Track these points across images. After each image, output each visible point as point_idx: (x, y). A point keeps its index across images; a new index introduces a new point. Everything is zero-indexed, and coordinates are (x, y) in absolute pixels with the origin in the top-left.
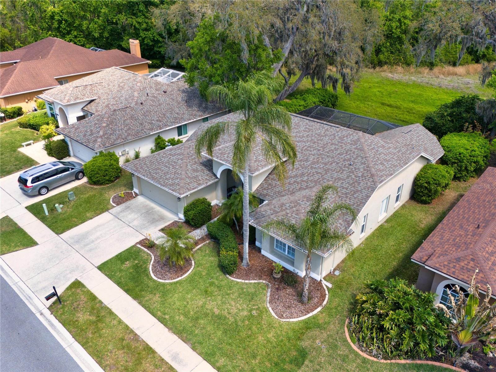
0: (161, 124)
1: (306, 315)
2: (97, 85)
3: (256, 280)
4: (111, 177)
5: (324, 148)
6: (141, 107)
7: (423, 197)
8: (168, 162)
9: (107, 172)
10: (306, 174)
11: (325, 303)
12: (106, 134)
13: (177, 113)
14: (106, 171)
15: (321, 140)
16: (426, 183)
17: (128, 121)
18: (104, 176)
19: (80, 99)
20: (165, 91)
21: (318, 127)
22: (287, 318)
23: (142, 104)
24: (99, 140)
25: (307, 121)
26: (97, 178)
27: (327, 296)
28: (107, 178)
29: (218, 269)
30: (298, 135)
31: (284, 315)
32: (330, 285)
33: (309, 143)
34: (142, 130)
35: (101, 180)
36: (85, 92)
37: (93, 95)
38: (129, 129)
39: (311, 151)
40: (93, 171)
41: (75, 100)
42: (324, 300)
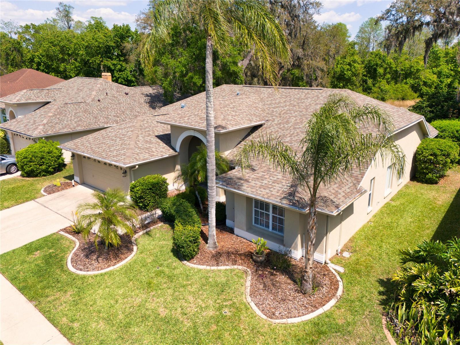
0: (118, 119)
1: (312, 311)
2: (55, 90)
3: (227, 265)
4: (49, 166)
5: (307, 109)
6: (98, 103)
7: (428, 174)
8: (116, 136)
9: (43, 160)
10: (289, 135)
11: (340, 292)
12: (51, 122)
13: (138, 112)
14: (43, 158)
15: (302, 103)
16: (431, 155)
17: (81, 114)
18: (41, 165)
19: (33, 100)
20: (127, 92)
21: (296, 93)
22: (282, 318)
23: (99, 101)
24: (41, 127)
25: (283, 90)
26: (31, 166)
27: (341, 284)
28: (44, 167)
29: (171, 254)
30: (274, 102)
31: (277, 314)
32: (341, 270)
33: (288, 107)
34: (95, 122)
35: (35, 169)
36: (39, 95)
37: (48, 97)
38: (81, 120)
39: (291, 113)
40: (26, 158)
41: (27, 100)
42: (337, 289)
